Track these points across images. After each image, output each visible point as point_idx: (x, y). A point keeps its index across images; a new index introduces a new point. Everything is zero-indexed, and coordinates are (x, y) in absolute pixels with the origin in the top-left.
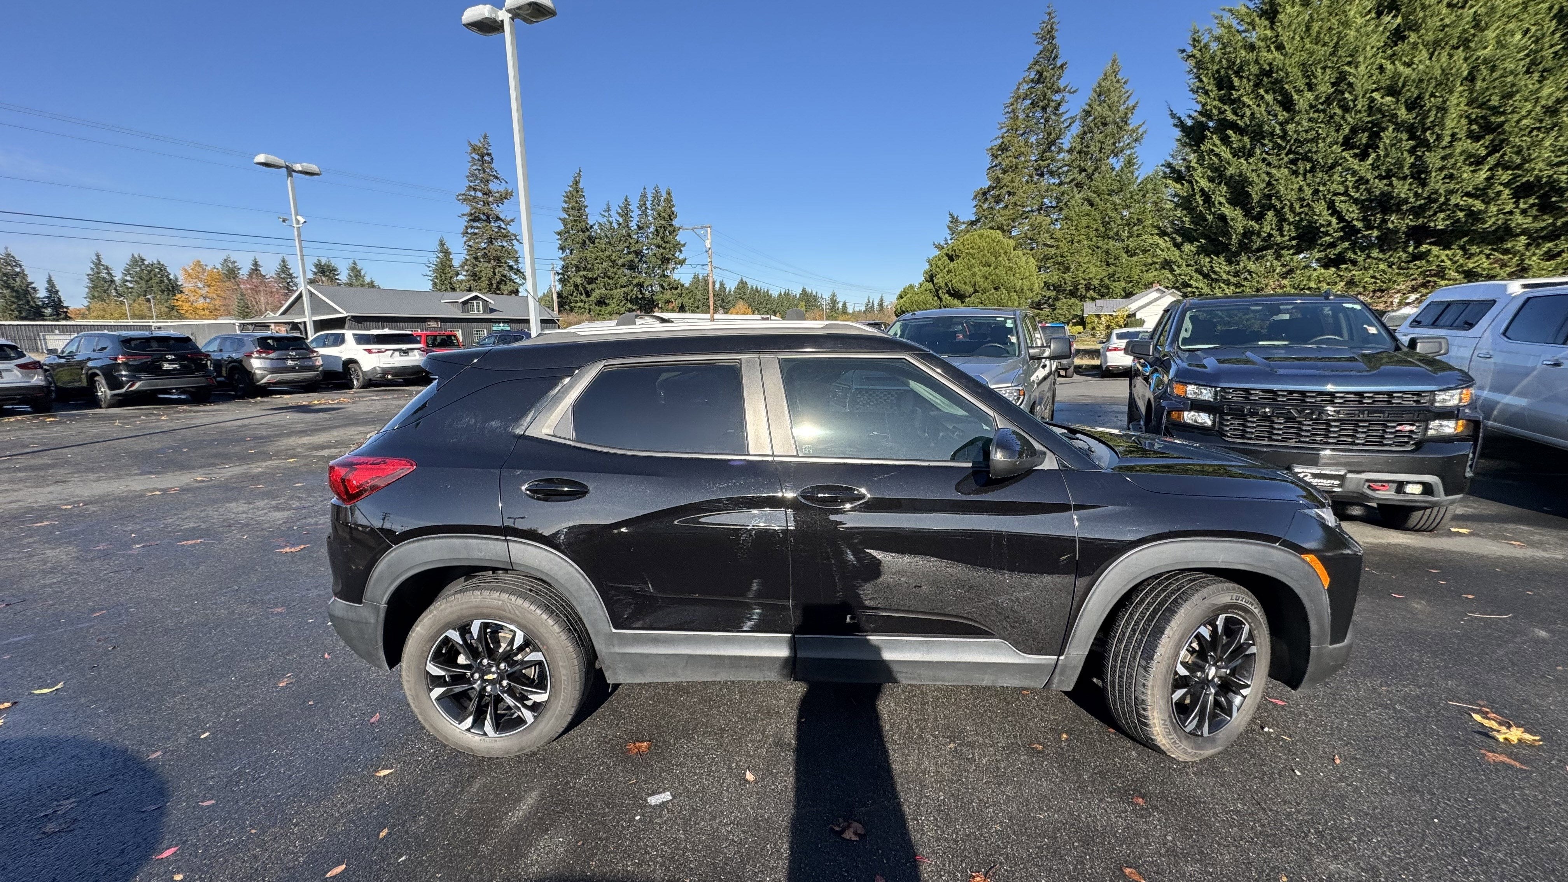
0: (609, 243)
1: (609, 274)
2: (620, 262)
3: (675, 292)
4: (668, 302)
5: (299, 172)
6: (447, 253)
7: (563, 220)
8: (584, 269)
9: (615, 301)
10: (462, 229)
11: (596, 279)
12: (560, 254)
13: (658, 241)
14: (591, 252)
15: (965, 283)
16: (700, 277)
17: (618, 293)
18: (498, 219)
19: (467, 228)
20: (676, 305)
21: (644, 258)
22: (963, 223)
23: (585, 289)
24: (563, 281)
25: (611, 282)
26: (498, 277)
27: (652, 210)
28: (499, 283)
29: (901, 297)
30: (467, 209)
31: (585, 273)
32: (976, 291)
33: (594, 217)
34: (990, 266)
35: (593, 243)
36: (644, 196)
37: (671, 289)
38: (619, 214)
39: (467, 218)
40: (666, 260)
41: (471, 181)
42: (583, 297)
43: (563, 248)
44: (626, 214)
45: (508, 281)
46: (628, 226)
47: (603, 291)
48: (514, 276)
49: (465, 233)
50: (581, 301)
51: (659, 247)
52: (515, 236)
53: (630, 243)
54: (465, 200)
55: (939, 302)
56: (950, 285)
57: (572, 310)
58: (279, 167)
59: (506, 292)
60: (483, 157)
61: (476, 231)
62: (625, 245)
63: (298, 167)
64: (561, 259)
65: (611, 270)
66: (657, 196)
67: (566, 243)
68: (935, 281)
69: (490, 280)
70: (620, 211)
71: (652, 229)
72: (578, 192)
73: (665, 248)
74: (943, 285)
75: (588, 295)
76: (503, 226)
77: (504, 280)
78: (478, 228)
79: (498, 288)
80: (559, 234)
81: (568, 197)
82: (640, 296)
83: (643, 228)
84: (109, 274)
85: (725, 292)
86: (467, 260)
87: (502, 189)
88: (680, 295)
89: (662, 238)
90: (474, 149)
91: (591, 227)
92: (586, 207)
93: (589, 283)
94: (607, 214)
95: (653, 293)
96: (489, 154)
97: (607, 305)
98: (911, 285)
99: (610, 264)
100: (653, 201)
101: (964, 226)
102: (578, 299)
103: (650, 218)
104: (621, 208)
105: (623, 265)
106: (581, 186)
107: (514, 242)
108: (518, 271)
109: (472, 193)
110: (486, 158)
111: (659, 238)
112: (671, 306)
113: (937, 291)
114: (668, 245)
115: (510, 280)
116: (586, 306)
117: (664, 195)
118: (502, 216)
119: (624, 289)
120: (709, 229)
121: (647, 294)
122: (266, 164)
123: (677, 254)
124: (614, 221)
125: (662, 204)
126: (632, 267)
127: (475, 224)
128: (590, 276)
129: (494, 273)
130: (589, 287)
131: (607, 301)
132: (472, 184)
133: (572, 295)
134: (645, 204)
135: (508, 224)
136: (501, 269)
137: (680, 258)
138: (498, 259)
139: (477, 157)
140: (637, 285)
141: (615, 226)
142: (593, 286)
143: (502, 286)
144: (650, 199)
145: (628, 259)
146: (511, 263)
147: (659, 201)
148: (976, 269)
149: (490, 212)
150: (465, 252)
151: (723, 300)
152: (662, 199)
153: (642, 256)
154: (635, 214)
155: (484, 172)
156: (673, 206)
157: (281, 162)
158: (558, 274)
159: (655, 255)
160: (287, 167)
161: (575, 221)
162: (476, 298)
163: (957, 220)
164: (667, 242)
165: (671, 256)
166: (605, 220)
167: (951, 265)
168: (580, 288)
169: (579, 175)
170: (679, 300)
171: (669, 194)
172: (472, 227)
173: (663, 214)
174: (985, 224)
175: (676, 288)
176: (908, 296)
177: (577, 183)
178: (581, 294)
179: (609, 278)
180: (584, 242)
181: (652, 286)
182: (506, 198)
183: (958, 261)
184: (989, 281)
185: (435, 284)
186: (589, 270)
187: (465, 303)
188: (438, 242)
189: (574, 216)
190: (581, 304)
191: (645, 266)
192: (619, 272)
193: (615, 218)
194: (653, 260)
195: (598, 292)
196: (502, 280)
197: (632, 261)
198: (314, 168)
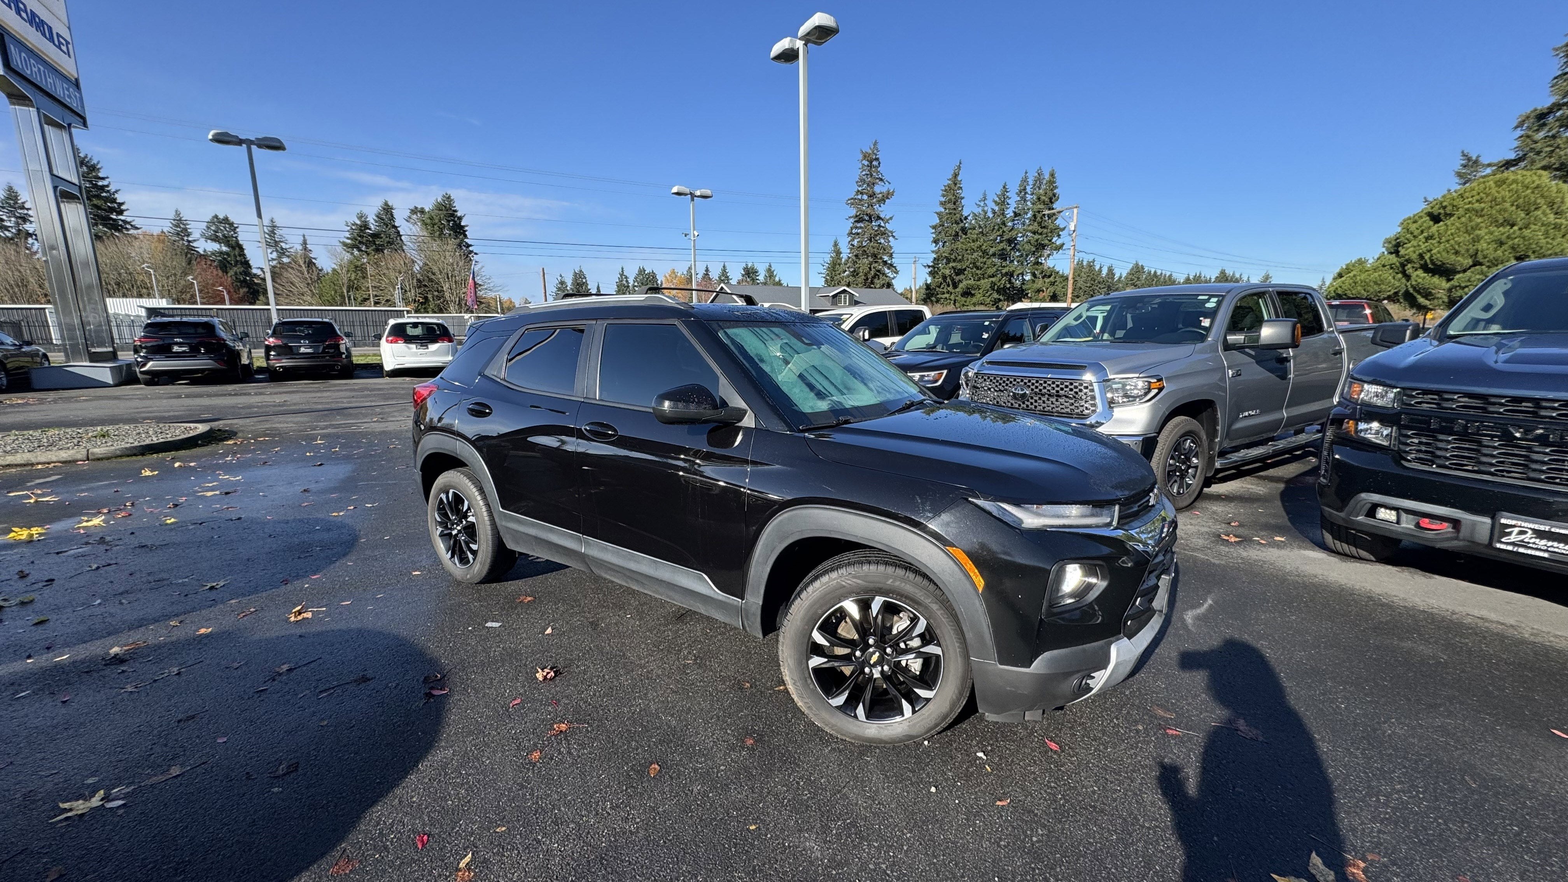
0: (982, 232)
1: (978, 264)
2: (992, 251)
3: (1047, 280)
4: (1039, 291)
5: (698, 197)
6: (838, 253)
7: (939, 214)
8: (954, 261)
9: (981, 291)
10: (847, 231)
11: (965, 270)
12: (933, 247)
13: (1035, 226)
14: (962, 243)
15: (1457, 253)
16: (1085, 263)
17: (985, 283)
18: (879, 218)
19: (852, 229)
20: (1046, 294)
21: (1018, 246)
22: (1489, 165)
23: (953, 280)
24: (931, 274)
25: (979, 272)
26: (872, 273)
27: (1032, 194)
28: (874, 277)
29: (1340, 275)
30: (853, 212)
31: (954, 264)
32: (1476, 264)
33: (969, 208)
34: (1512, 225)
35: (966, 234)
36: (1025, 180)
37: (1043, 278)
38: (995, 202)
39: (852, 220)
40: (1041, 247)
41: (860, 186)
42: (950, 289)
43: (936, 242)
44: (1003, 202)
45: (881, 276)
46: (1003, 214)
47: (972, 282)
48: (887, 271)
49: (851, 233)
50: (948, 292)
51: (1034, 233)
52: (892, 232)
53: (1004, 232)
54: (852, 204)
55: (1404, 280)
56: (1427, 257)
57: (937, 302)
58: (686, 194)
59: (878, 286)
60: (871, 162)
61: (860, 231)
62: (998, 233)
63: (698, 193)
64: (933, 252)
65: (981, 260)
66: (1039, 179)
67: (940, 237)
68: (1402, 252)
69: (866, 275)
70: (997, 199)
71: (1029, 215)
72: (955, 184)
73: (1041, 234)
74: (1414, 257)
75: (955, 286)
76: (882, 224)
77: (879, 273)
78: (861, 228)
79: (872, 283)
80: (934, 227)
81: (946, 190)
82: (1008, 286)
83: (1020, 215)
84: (627, 281)
85: (1113, 278)
86: (849, 258)
87: (884, 190)
88: (1053, 284)
89: (1040, 224)
90: (865, 156)
91: (966, 218)
92: (962, 198)
93: (957, 274)
94: (982, 204)
95: (1024, 282)
96: (877, 159)
97: (973, 295)
98: (1360, 260)
99: (980, 254)
100: (1034, 185)
101: (1489, 171)
102: (945, 290)
103: (1029, 203)
104: (998, 196)
105: (994, 255)
106: (959, 178)
107: (891, 239)
108: (891, 265)
109: (859, 197)
110: (875, 163)
111: (1036, 224)
112: (1041, 295)
113: (1403, 265)
114: (1045, 230)
115: (884, 274)
116: (952, 297)
117: (1047, 177)
118: (882, 216)
119: (991, 279)
120: (1075, 211)
121: (1018, 283)
122: (678, 194)
123: (1054, 240)
124: (990, 210)
125: (1043, 187)
126: (1003, 256)
127: (859, 225)
128: (959, 267)
129: (870, 268)
130: (957, 278)
131: (973, 292)
132: (860, 189)
133: (939, 287)
134: (1025, 189)
135: (887, 221)
136: (876, 265)
137: (1058, 243)
138: (875, 256)
139: (866, 163)
140: (1006, 274)
141: (990, 215)
142: (962, 277)
143: (876, 281)
144: (1031, 182)
145: (1000, 248)
146: (886, 258)
147: (1041, 183)
148: (1482, 232)
149: (872, 213)
150: (849, 251)
151: (1109, 287)
152: (1045, 182)
153: (1016, 244)
154: (1013, 201)
155: (871, 175)
156: (1056, 187)
157: (687, 191)
158: (929, 267)
159: (1029, 242)
160: (691, 194)
161: (950, 213)
162: (844, 291)
163: (1476, 162)
164: (1044, 227)
165: (1047, 242)
166: (980, 210)
167: (1434, 229)
168: (948, 280)
169: (959, 167)
170: (1052, 289)
171: (1052, 175)
172: (856, 228)
173: (1043, 198)
174: (1533, 162)
175: (1050, 276)
176: (1351, 274)
177: (956, 175)
178: (949, 286)
179: (978, 269)
180: (957, 235)
181: (1022, 274)
182: (888, 198)
183: (1449, 222)
184: (1505, 247)
185: (826, 281)
186: (960, 261)
187: (834, 296)
188: (833, 243)
189: (949, 209)
190: (947, 296)
191: (1018, 254)
192: (989, 262)
193: (991, 205)
194: (1027, 247)
195: (965, 283)
196: (876, 275)
197: (1003, 249)
198: (708, 192)
